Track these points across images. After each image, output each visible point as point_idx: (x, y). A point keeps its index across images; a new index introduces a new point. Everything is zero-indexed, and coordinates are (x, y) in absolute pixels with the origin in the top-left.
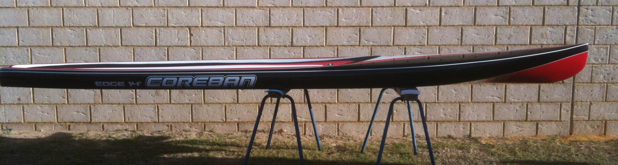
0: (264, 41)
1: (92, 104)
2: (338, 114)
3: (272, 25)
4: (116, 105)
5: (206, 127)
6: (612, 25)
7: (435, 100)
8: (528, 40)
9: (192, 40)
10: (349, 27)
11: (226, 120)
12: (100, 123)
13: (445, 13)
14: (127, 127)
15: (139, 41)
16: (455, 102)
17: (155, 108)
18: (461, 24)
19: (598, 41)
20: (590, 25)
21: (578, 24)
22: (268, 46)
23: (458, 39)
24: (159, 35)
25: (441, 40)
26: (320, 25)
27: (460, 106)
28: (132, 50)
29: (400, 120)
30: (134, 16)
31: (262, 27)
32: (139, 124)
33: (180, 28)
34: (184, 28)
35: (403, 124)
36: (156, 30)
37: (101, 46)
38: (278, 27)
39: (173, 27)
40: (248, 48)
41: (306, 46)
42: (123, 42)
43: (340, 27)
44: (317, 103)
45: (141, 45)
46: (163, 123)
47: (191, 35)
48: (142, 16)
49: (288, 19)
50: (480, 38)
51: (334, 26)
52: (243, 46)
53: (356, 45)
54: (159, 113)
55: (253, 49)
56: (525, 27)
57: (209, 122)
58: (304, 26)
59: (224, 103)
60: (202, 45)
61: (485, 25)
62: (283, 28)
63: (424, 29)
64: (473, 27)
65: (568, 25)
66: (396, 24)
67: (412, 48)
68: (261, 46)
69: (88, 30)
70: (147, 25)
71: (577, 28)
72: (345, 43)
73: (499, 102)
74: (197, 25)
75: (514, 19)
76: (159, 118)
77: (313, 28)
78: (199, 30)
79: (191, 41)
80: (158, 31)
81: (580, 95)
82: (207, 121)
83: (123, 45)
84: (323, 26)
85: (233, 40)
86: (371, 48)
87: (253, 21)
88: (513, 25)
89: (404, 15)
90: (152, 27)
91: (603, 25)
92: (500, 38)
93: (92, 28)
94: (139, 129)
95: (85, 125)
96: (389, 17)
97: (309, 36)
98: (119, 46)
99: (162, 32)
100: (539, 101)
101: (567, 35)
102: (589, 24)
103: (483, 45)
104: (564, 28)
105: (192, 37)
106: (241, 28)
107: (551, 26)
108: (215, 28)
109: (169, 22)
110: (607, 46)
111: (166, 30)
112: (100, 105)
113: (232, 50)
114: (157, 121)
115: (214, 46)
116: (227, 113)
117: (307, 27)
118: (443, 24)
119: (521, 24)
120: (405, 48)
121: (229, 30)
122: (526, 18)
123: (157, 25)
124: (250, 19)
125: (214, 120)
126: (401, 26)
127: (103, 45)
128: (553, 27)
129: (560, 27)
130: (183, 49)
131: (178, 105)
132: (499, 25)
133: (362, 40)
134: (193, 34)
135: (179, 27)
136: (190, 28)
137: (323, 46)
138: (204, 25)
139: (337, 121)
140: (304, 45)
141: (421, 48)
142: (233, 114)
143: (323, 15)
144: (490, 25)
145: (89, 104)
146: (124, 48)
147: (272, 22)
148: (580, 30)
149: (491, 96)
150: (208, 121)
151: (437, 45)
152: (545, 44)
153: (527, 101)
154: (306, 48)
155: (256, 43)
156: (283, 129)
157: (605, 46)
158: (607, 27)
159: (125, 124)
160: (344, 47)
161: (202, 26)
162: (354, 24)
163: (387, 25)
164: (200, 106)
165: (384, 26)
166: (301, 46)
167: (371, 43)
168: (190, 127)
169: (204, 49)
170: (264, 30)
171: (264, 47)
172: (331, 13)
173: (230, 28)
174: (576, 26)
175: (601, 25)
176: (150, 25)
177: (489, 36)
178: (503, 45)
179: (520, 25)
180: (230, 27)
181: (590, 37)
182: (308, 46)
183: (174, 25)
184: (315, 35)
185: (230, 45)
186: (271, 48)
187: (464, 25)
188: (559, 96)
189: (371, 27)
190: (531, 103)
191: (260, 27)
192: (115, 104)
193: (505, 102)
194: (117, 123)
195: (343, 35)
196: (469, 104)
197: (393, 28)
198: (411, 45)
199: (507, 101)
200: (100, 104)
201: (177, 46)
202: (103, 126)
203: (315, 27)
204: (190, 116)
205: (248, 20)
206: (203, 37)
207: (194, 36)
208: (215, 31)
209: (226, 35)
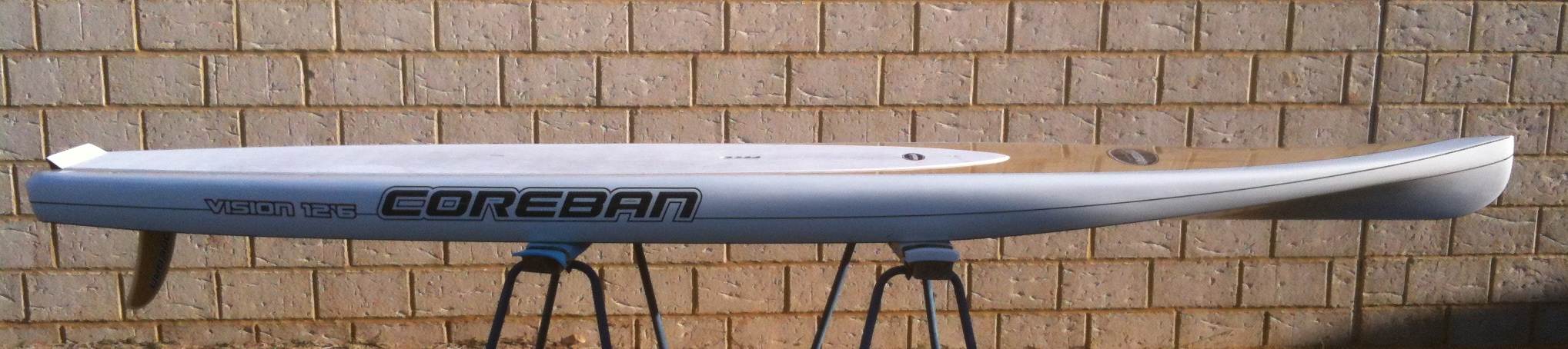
0: (518, 93)
1: (29, 270)
2: (731, 295)
3: (541, 47)
4: (99, 273)
5: (358, 332)
6: (1471, 50)
7: (995, 254)
8: (1246, 92)
9: (311, 88)
10: (758, 55)
11: (414, 313)
12: (55, 321)
13: (1023, 17)
14: (132, 332)
15: (158, 92)
16: (1048, 259)
17: (209, 280)
18: (1066, 49)
19: (1434, 95)
20: (1415, 52)
21: (1381, 50)
22: (529, 106)
23: (1058, 89)
24: (216, 73)
25: (1011, 91)
26: (677, 49)
27: (1061, 268)
28: (140, 115)
29: (898, 309)
30: (142, 20)
31: (513, 52)
32: (165, 325)
33: (277, 54)
34: (288, 54)
35: (907, 320)
36: (205, 61)
37: (50, 106)
38: (560, 52)
39: (256, 51)
40: (473, 110)
41: (638, 107)
42: (112, 95)
43: (734, 53)
44: (671, 263)
45: (163, 103)
46: (235, 321)
47: (308, 74)
48: (164, 19)
49: (587, 31)
50: (1117, 86)
51: (717, 52)
52: (458, 106)
53: (777, 105)
54: (223, 294)
55: (487, 115)
56: (1239, 55)
57: (365, 318)
58: (632, 51)
59: (407, 266)
60: (340, 103)
61: (1131, 51)
62: (572, 56)
63: (967, 62)
64: (1100, 56)
65: (1355, 51)
66: (890, 47)
67: (933, 112)
68: (509, 106)
69: (10, 61)
70: (181, 47)
71: (1380, 58)
72: (748, 98)
73: (1166, 258)
74: (324, 47)
75: (1210, 34)
76: (223, 309)
77: (658, 56)
78: (332, 61)
79: (308, 92)
80: (212, 64)
81: (1383, 237)
82: (359, 316)
83: (112, 101)
84: (687, 52)
85: (430, 90)
86: (821, 113)
87: (486, 37)
88: (1208, 51)
89: (911, 22)
90: (195, 51)
91: (1448, 52)
92: (1171, 86)
93: (23, 55)
94: (166, 339)
95: (11, 330)
96: (869, 28)
97: (646, 80)
98: (100, 106)
99: (224, 65)
100: (1272, 255)
101: (1351, 78)
102: (1412, 49)
103: (1126, 104)
104: (1344, 60)
105: (311, 81)
106: (454, 55)
107: (1310, 53)
108: (377, 55)
109: (243, 36)
110: (1457, 107)
111: (236, 60)
112: (51, 273)
113: (427, 117)
114: (217, 317)
115: (376, 107)
116: (416, 292)
117: (642, 53)
118: (1016, 46)
119: (1228, 47)
120: (914, 113)
121: (416, 59)
122: (1242, 32)
123: (211, 46)
124: (476, 31)
125: (378, 313)
126: (901, 52)
127: (55, 104)
128: (1315, 55)
129: (1333, 56)
130: (288, 114)
131: (277, 272)
132: (1171, 51)
133: (796, 89)
134: (315, 71)
135: (273, 51)
136: (304, 54)
137: (686, 107)
138: (344, 47)
139: (728, 313)
140: (632, 103)
141: (955, 114)
142: (433, 295)
143: (686, 22)
144: (1144, 51)
145: (21, 269)
146: (115, 111)
147: (541, 39)
148: (1386, 63)
149: (1146, 242)
150: (364, 315)
151: (1001, 105)
152: (1293, 103)
153: (1242, 255)
154: (639, 111)
155: (495, 97)
156: (576, 336)
157: (1451, 108)
158: (1458, 56)
159: (124, 324)
160: (745, 111)
161: (339, 50)
162: (773, 48)
163: (866, 49)
164: (339, 274)
165: (857, 53)
166: (623, 107)
167: (820, 99)
168: (312, 332)
169: (346, 115)
170: (518, 62)
171: (520, 110)
172: (708, 14)
173: (420, 55)
174: (1377, 55)
175: (1441, 51)
176: (188, 45)
177: (1141, 81)
178: (1180, 104)
179: (1225, 52)
180: (419, 51)
181: (1412, 83)
182: (644, 107)
183: (258, 47)
184: (665, 77)
185: (421, 104)
186: (539, 111)
187: (1074, 51)
188: (1325, 241)
189: (818, 55)
190: (1252, 260)
191: (507, 52)
192: (96, 269)
193: (1183, 257)
194: (103, 322)
195: (743, 76)
196: (1084, 263)
197: (880, 57)
198: (929, 105)
199: (1188, 255)
200: (52, 269)
201: (266, 106)
202: (62, 330)
203: (664, 53)
204: (309, 302)
205: (472, 32)
206: (343, 80)
207: (316, 76)
208: (377, 62)
209: (409, 75)
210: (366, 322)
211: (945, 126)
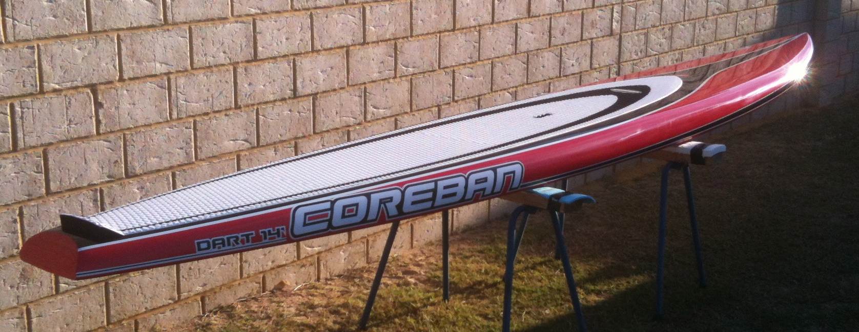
0: (246, 96)
3: (259, 55)
8: (579, 34)
9: (101, 118)
10: (380, 43)
11: (179, 297)
17: (21, 318)
18: (515, 18)
22: (253, 105)
23: (512, 45)
24: (22, 118)
25: (494, 49)
26: (338, 45)
31: (242, 62)
33: (72, 91)
34: (81, 90)
36: (12, 107)
38: (270, 58)
39: (55, 91)
40: (217, 115)
41: (317, 94)
43: (369, 43)
47: (98, 105)
49: (287, 39)
50: (534, 39)
51: (360, 44)
52: (207, 114)
53: (389, 78)
55: (226, 117)
56: (577, 13)
57: (145, 312)
58: (312, 51)
60: (123, 128)
61: (539, 16)
62: (278, 59)
63: (475, 33)
64: (528, 20)
65: (614, 4)
66: (443, 28)
67: (462, 69)
68: (240, 108)
72: (375, 76)
74: (109, 79)
77: (327, 52)
78: (117, 91)
79: (98, 122)
80: (18, 109)
82: (140, 313)
84: (343, 47)
85: (188, 103)
86: (411, 80)
87: (224, 52)
88: (567, 12)
90: (3, 99)
92: (554, 35)
97: (321, 72)
99: (28, 108)
101: (613, 20)
103: (538, 50)
104: (611, 10)
105: (101, 111)
106: (203, 71)
107: (600, 7)
108: (149, 79)
109: (45, 79)
111: (38, 103)
113: (185, 128)
115: (150, 125)
116: (181, 279)
117: (318, 51)
118: (495, 19)
119: (573, 8)
120: (452, 72)
121: (177, 79)
123: (16, 92)
124: (218, 49)
125: (155, 305)
126: (448, 31)
128: (602, 9)
129: (608, 8)
130: (83, 145)
131: (76, 293)
132: (553, 14)
133: (400, 66)
134: (103, 102)
135: (69, 89)
136: (93, 88)
137: (344, 88)
138: (125, 76)
139: (366, 236)
140: (315, 91)
141: (471, 69)
142: (193, 277)
143: (343, 24)
144: (544, 15)
147: (259, 49)
148: (624, 10)
150: (144, 310)
151: (490, 59)
152: (595, 38)
154: (318, 97)
155: (231, 101)
156: (284, 281)
157: (643, 31)
160: (374, 85)
161: (121, 79)
162: (387, 37)
163: (432, 31)
164: (126, 280)
165: (428, 34)
166: (309, 96)
167: (411, 70)
169: (127, 137)
170: (246, 70)
171: (247, 109)
172: (354, 17)
173: (180, 74)
174: (621, 5)
177: (543, 34)
178: (557, 46)
180: (180, 71)
182: (320, 93)
183: (57, 87)
184: (332, 68)
185: (182, 116)
187: (519, 19)
189: (409, 39)
191: (238, 63)
195: (373, 60)
197: (438, 35)
198: (460, 65)
201: (65, 141)
205: (215, 49)
206: (125, 106)
207: (105, 106)
208: (150, 86)
209: (173, 93)
210: (146, 316)
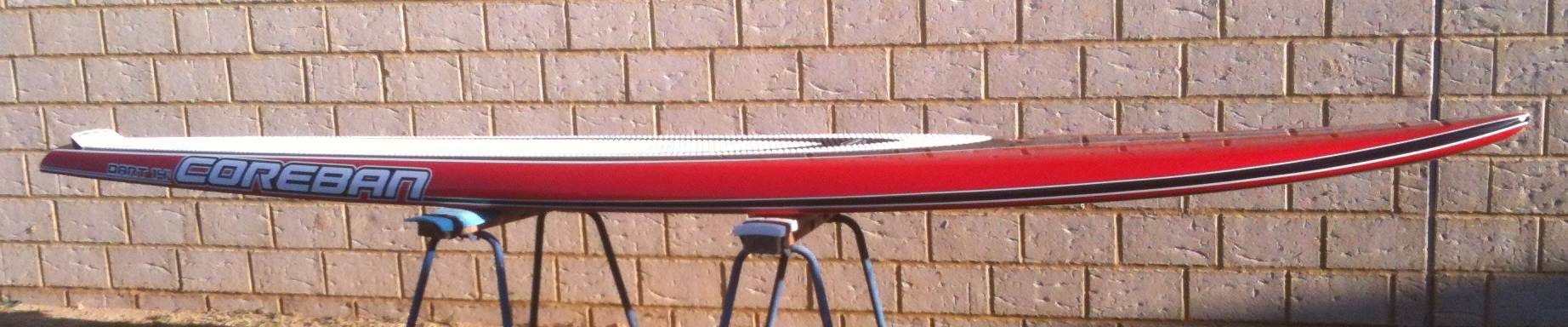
0: (558, 89)
1: (180, 246)
2: (757, 290)
3: (575, 46)
4: (233, 250)
5: (436, 312)
6: (1550, 33)
7: (1016, 257)
8: (1281, 82)
9: (388, 86)
10: (771, 50)
11: (480, 296)
12: (201, 292)
13: (1032, 6)
14: (259, 303)
15: (270, 90)
16: (1072, 263)
17: (317, 260)
18: (1079, 38)
19: (1507, 85)
20: (1480, 36)
21: (1438, 33)
22: (568, 102)
23: (1073, 81)
24: (313, 73)
25: (1024, 84)
26: (696, 45)
27: (1087, 273)
28: (257, 110)
29: (920, 311)
30: (254, 26)
31: (551, 50)
32: (285, 298)
33: (359, 55)
34: (367, 55)
35: (929, 321)
36: (304, 60)
37: (189, 102)
38: (592, 50)
39: (343, 52)
40: (521, 106)
41: (662, 103)
42: (235, 93)
43: (748, 48)
44: (700, 257)
45: (274, 100)
46: (338, 297)
47: (385, 73)
48: (270, 25)
49: (614, 29)
50: (1137, 78)
51: (732, 47)
52: (508, 103)
53: (791, 100)
54: (328, 272)
55: (533, 110)
56: (1272, 42)
57: (441, 299)
58: (655, 48)
59: (473, 252)
60: (411, 100)
61: (1150, 40)
62: (603, 53)
63: (975, 54)
64: (1116, 45)
65: (1407, 36)
66: (897, 39)
67: (943, 105)
68: (551, 103)
69: (158, 63)
70: (285, 49)
71: (1438, 45)
72: (763, 93)
73: (1202, 266)
74: (396, 49)
75: (1237, 19)
76: (329, 287)
77: (679, 52)
78: (403, 61)
79: (386, 90)
80: (309, 64)
81: (1455, 248)
82: (436, 297)
83: (236, 98)
84: (703, 49)
85: (484, 87)
86: (833, 107)
87: (528, 36)
88: (1236, 38)
89: (917, 13)
90: (296, 53)
91: (1521, 35)
92: (1197, 77)
93: (167, 58)
94: (286, 312)
95: (169, 297)
96: (876, 20)
97: (669, 76)
98: (226, 102)
99: (319, 65)
100: (1323, 266)
101: (1405, 67)
102: (1475, 32)
103: (1148, 97)
104: (1395, 46)
105: (387, 79)
106: (501, 54)
107: (1354, 38)
108: (439, 55)
109: (332, 40)
110: (1537, 100)
111: (327, 61)
112: (197, 249)
113: (482, 113)
114: (325, 293)
115: (441, 103)
116: (481, 277)
117: (663, 50)
118: (1027, 36)
119: (1258, 33)
120: (925, 108)
121: (472, 59)
122: (1273, 17)
123: (308, 49)
124: (520, 31)
125: (452, 295)
126: (909, 45)
127: (193, 100)
128: (1359, 41)
129: (1380, 41)
130: (370, 110)
131: (369, 254)
132: (1194, 39)
133: (808, 84)
134: (390, 71)
135: (356, 52)
136: (380, 54)
137: (705, 102)
138: (412, 48)
139: (755, 308)
140: (658, 99)
141: (968, 108)
143: (702, 18)
144: (1164, 39)
145: (174, 245)
146: (238, 107)
147: (574, 37)
148: (1444, 49)
149: (1178, 248)
150: (440, 296)
151: (1015, 99)
152: (1337, 95)
153: (1289, 265)
154: (664, 106)
155: (539, 94)
157: (1530, 100)
158: (1534, 40)
159: (254, 296)
160: (762, 106)
161: (408, 51)
162: (783, 42)
163: (873, 42)
164: (418, 258)
165: (865, 46)
166: (649, 103)
167: (832, 94)
168: (399, 310)
169: (417, 111)
170: (557, 60)
171: (560, 106)
172: (721, 10)
173: (474, 54)
174: (1435, 39)
175: (1513, 35)
176: (290, 48)
177: (1162, 71)
178: (1208, 97)
179: (1255, 38)
180: (473, 51)
181: (1480, 72)
182: (668, 102)
183: (344, 48)
184: (686, 73)
185: (477, 100)
186: (577, 106)
187: (1088, 41)
188: (1385, 252)
189: (828, 49)
190: (1300, 270)
191: (546, 50)
192: (231, 246)
193: (1221, 266)
194: (238, 293)
195: (758, 71)
196: (1112, 269)
197: (888, 50)
198: (940, 99)
199: (1226, 263)
200: (198, 245)
201: (351, 102)
202: (207, 299)
203: (683, 49)
204: (396, 283)
205: (516, 32)
206: (413, 79)
207: (391, 75)
208: (440, 62)
209: (466, 73)
210: (443, 303)
211: (958, 121)
